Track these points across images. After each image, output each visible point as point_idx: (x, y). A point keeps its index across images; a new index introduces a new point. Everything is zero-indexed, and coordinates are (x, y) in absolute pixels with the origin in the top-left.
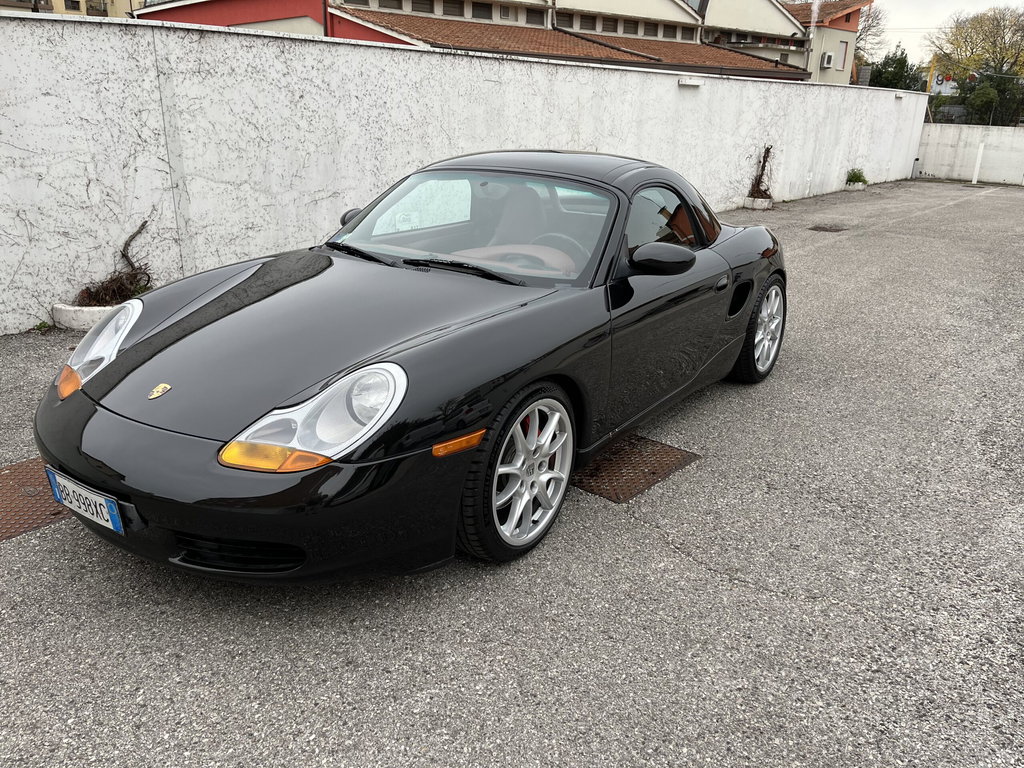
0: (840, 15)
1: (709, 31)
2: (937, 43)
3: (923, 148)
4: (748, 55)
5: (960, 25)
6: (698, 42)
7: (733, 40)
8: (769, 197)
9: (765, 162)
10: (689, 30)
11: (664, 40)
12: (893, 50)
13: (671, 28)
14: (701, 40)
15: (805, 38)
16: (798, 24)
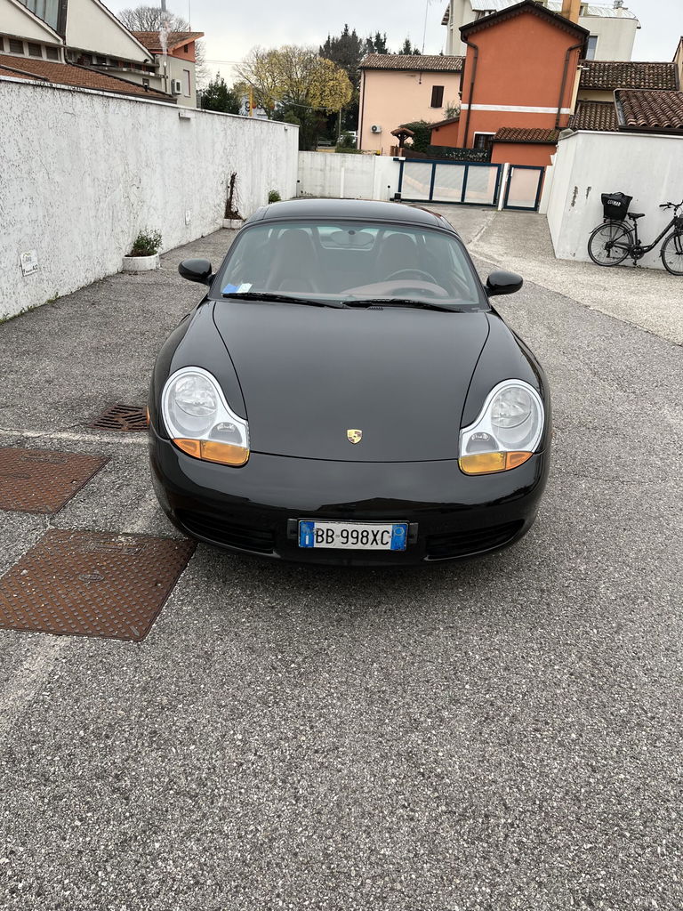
0: (180, 45)
1: (72, 52)
2: (244, 74)
3: (300, 172)
4: (115, 78)
5: (260, 59)
6: (64, 62)
7: (94, 63)
8: (240, 218)
9: (232, 186)
10: (53, 50)
11: (30, 57)
12: (214, 79)
13: (35, 46)
14: (66, 60)
15: (155, 65)
16: (147, 51)
